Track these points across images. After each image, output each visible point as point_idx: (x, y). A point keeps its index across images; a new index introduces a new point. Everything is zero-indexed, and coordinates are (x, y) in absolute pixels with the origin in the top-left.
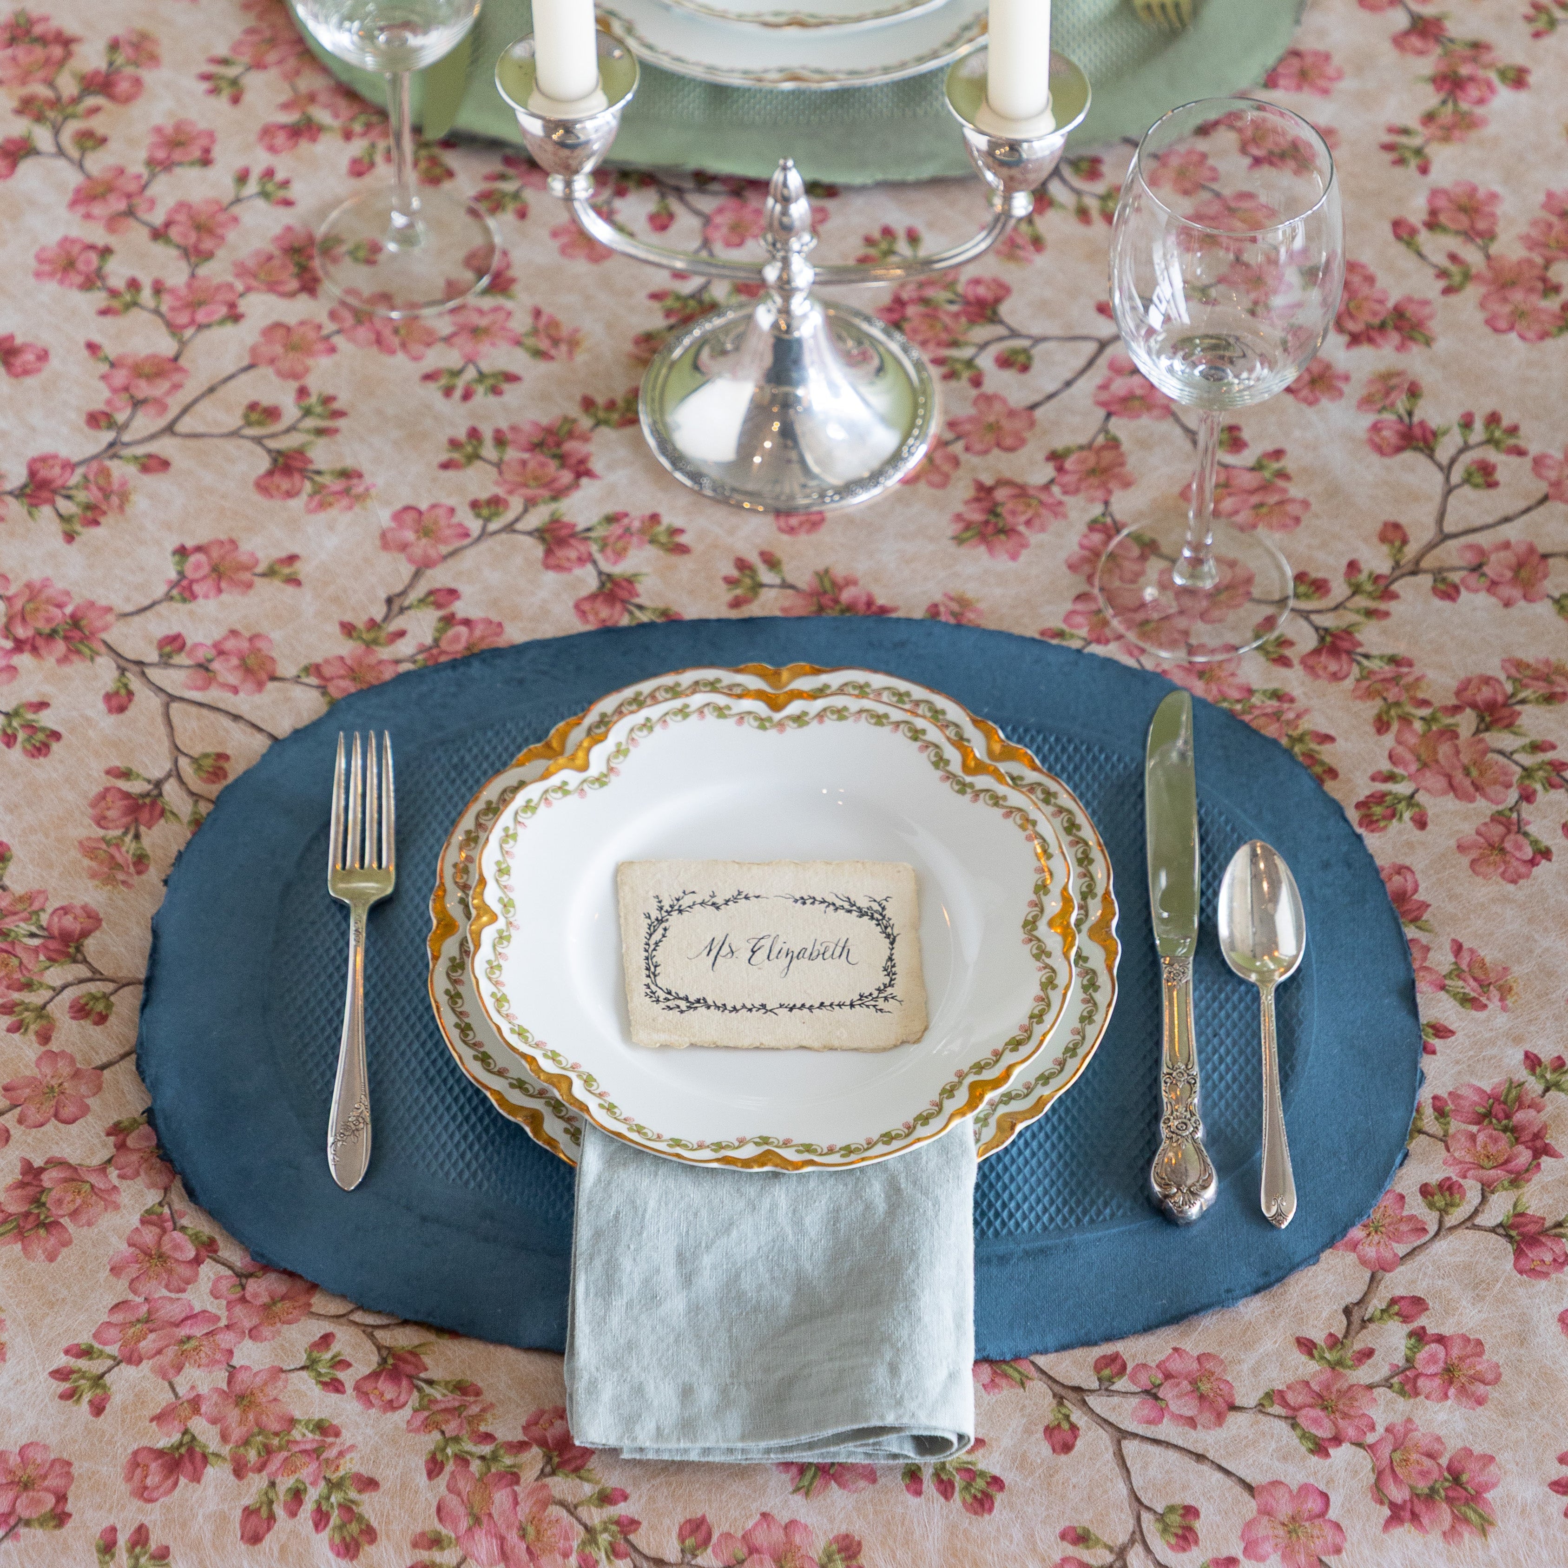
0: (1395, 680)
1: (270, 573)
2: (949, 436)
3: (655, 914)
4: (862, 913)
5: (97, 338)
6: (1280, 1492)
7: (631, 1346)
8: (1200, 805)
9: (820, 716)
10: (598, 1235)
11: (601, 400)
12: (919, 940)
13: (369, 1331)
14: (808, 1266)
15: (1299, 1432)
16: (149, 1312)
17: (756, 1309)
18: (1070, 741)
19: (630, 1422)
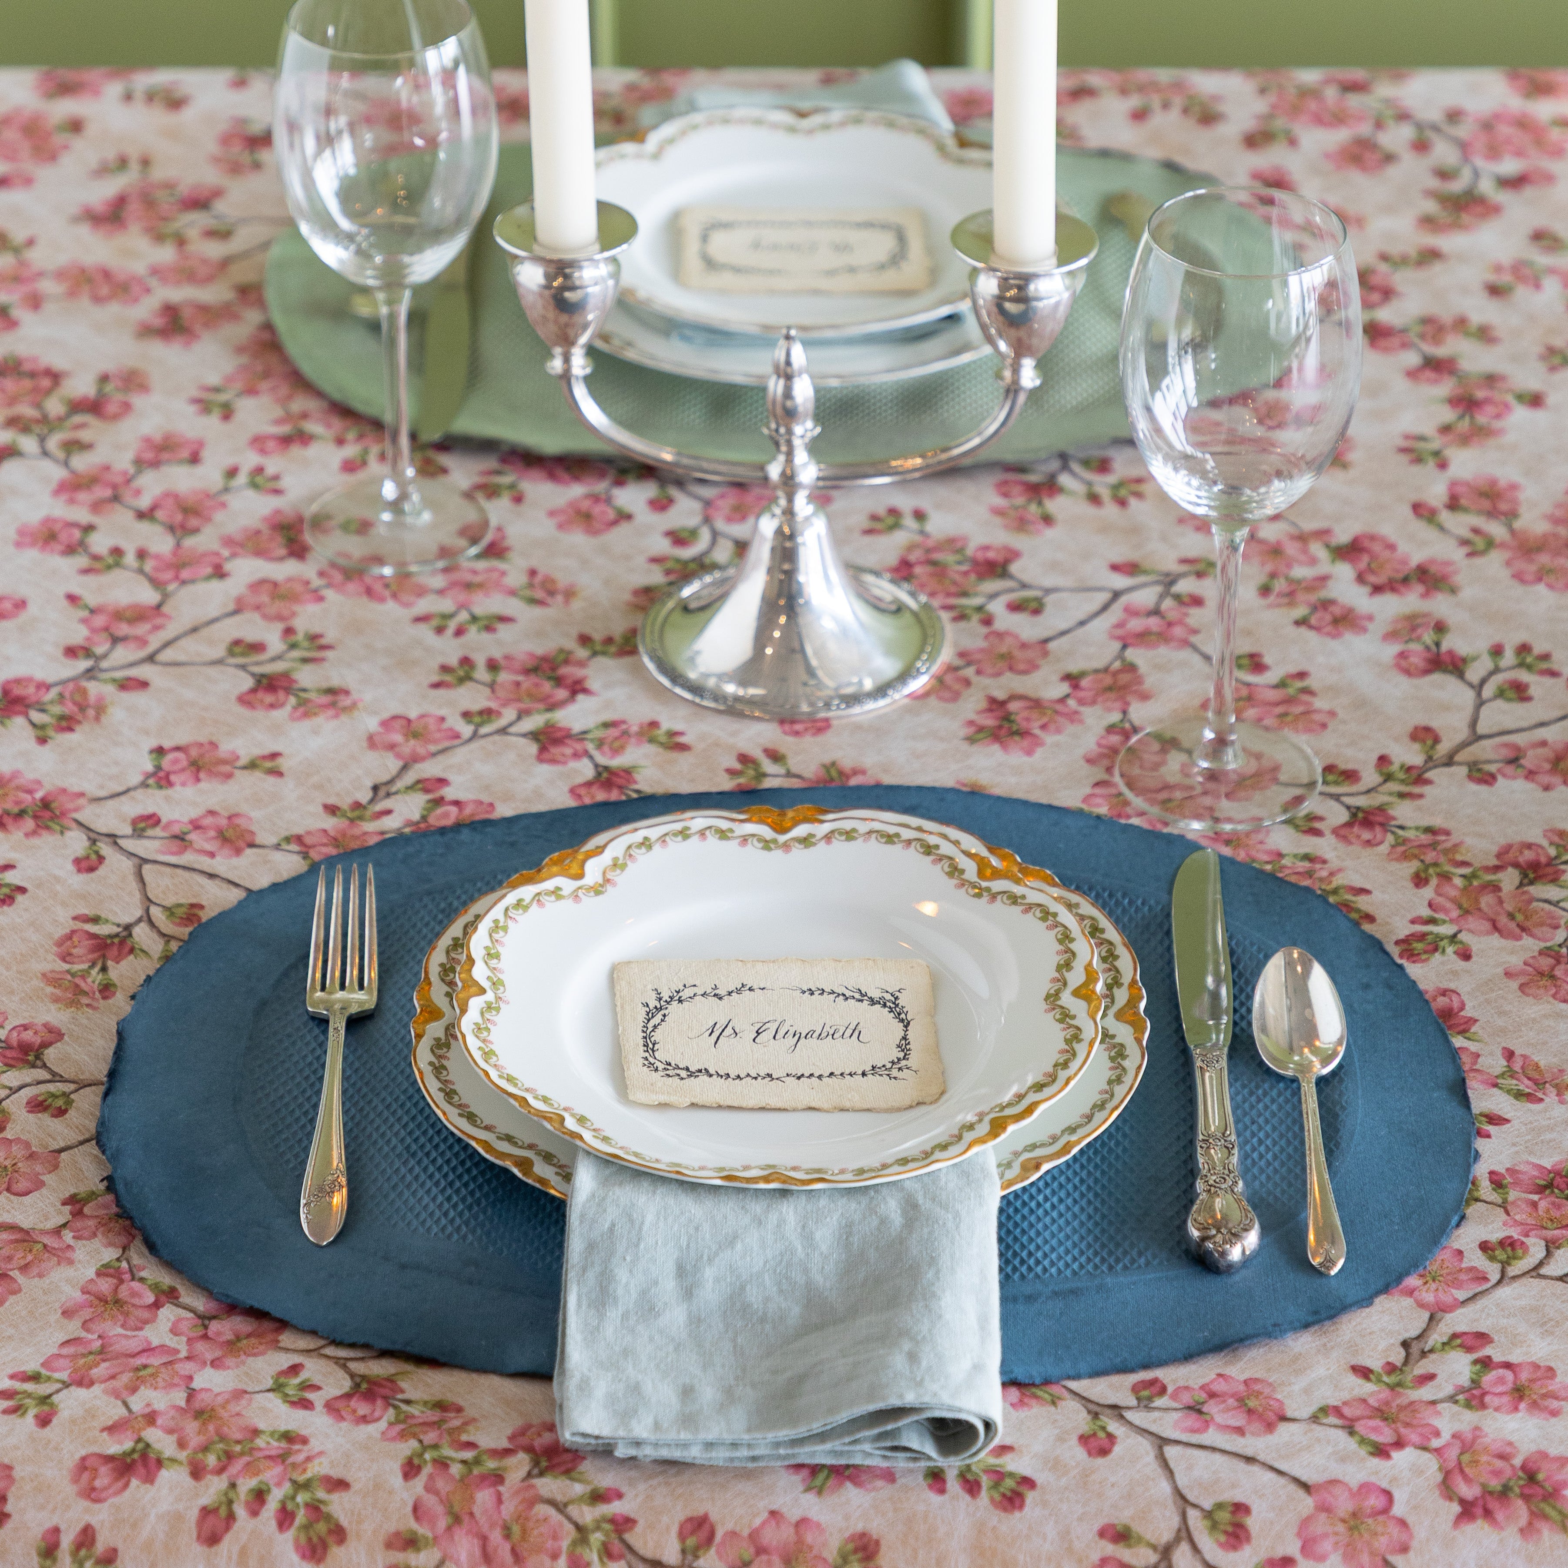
0: (1433, 846)
1: (252, 765)
2: (958, 662)
3: (653, 1003)
4: (873, 1002)
5: (76, 590)
6: (1338, 1490)
7: (626, 1352)
9: (828, 838)
10: (591, 1247)
11: (598, 636)
12: (934, 1024)
13: (342, 1364)
14: (819, 1279)
15: (1357, 1438)
16: (103, 1346)
17: (763, 1320)
19: (626, 1416)
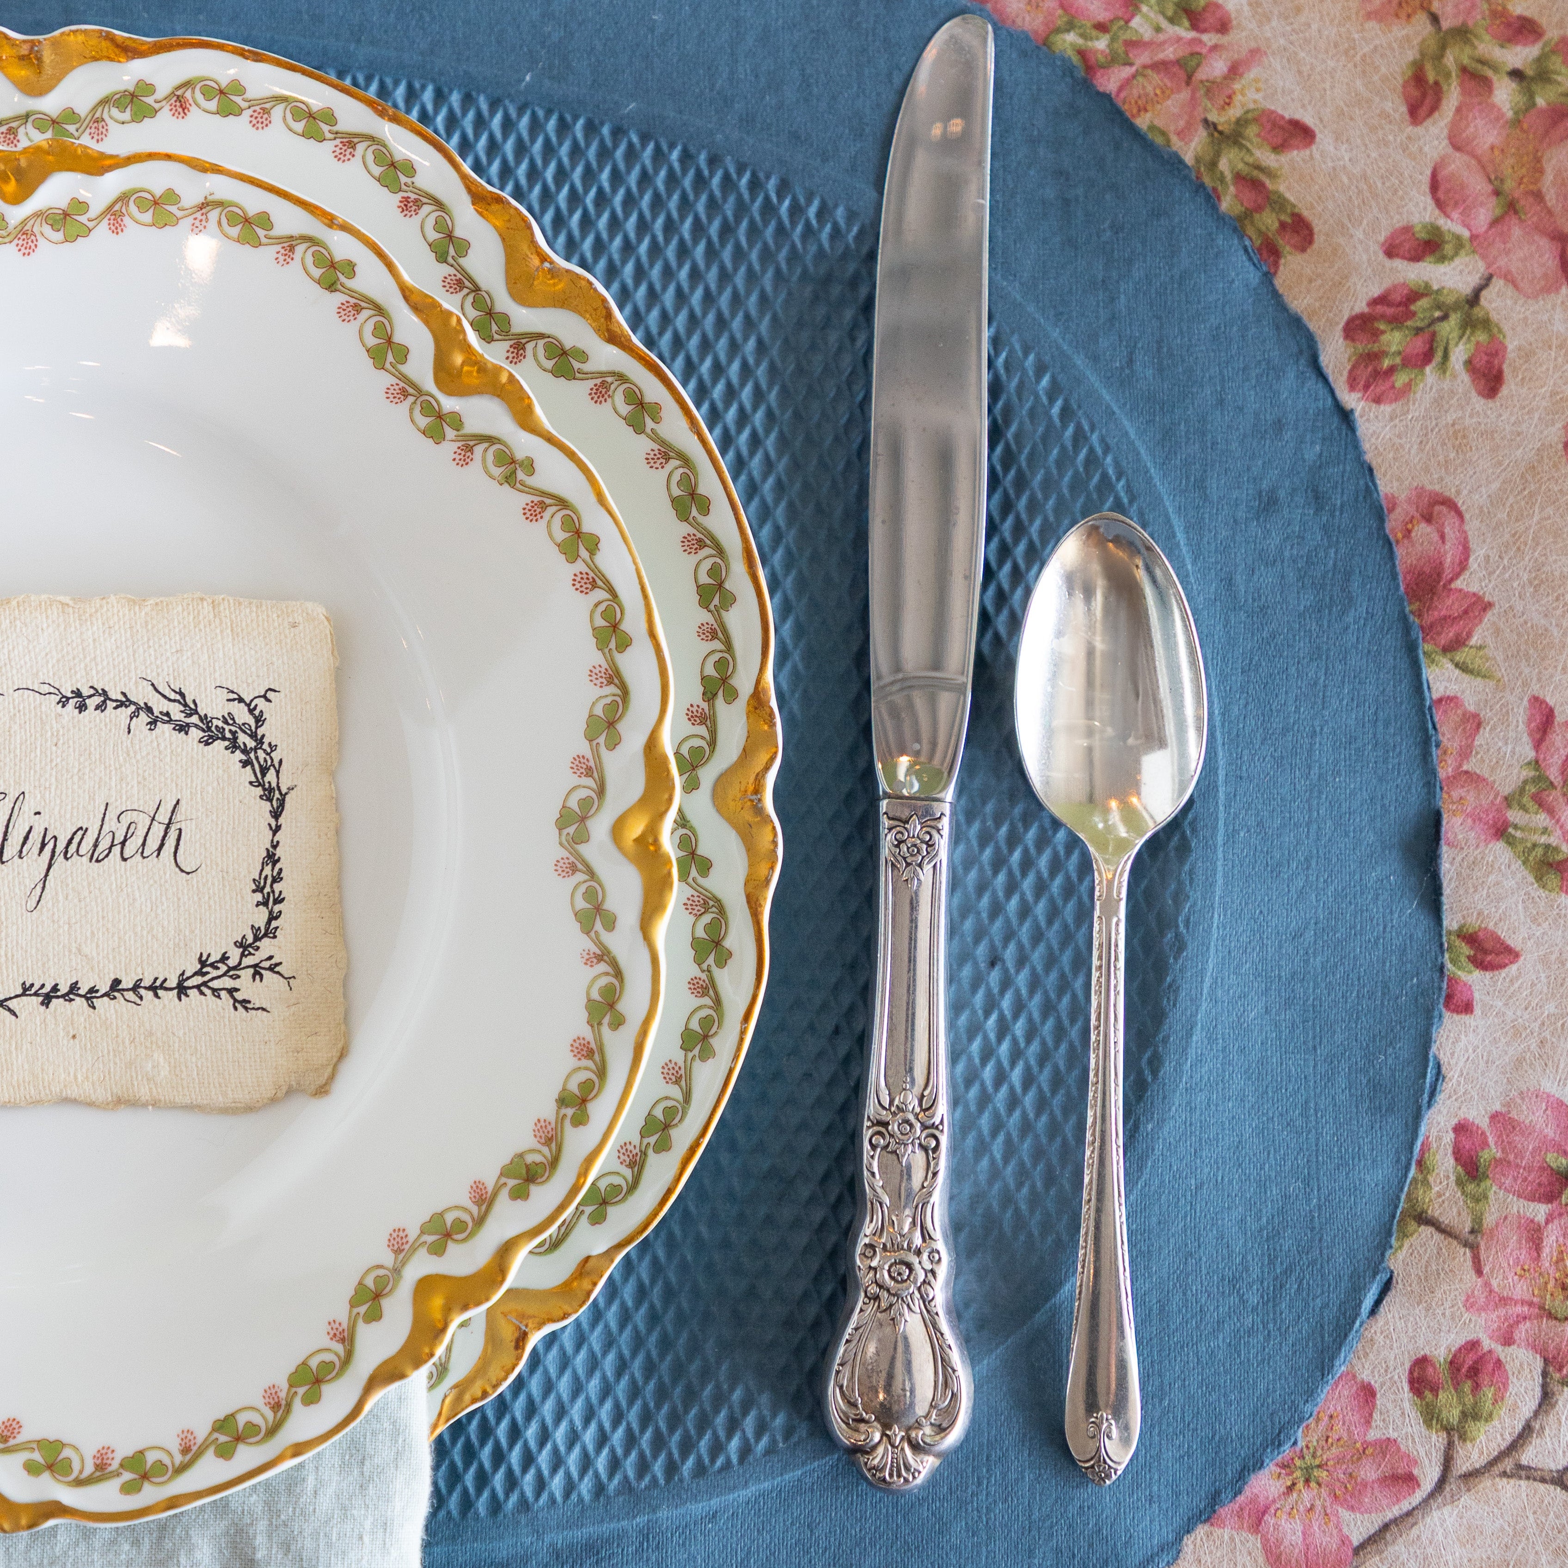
4: (211, 733)
8: (996, 342)
9: (114, 214)
12: (336, 802)
18: (714, 161)
